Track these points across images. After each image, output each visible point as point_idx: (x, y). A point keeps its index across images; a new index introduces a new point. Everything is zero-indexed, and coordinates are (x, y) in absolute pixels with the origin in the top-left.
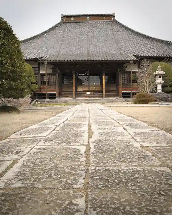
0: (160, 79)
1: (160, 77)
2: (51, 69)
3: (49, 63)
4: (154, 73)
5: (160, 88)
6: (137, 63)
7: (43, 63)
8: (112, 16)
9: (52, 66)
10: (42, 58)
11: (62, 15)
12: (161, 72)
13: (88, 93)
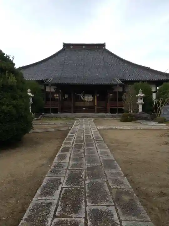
0: (141, 100)
1: (141, 99)
2: (54, 89)
3: (53, 85)
4: (136, 95)
5: (140, 107)
6: (122, 86)
7: (48, 85)
8: (103, 45)
9: (55, 87)
10: (47, 80)
11: (63, 43)
12: (142, 95)
13: (84, 109)
